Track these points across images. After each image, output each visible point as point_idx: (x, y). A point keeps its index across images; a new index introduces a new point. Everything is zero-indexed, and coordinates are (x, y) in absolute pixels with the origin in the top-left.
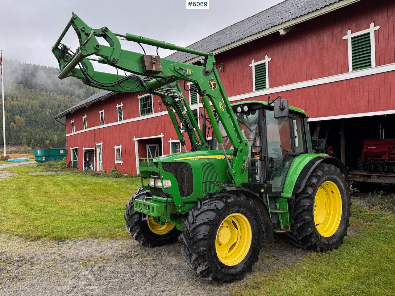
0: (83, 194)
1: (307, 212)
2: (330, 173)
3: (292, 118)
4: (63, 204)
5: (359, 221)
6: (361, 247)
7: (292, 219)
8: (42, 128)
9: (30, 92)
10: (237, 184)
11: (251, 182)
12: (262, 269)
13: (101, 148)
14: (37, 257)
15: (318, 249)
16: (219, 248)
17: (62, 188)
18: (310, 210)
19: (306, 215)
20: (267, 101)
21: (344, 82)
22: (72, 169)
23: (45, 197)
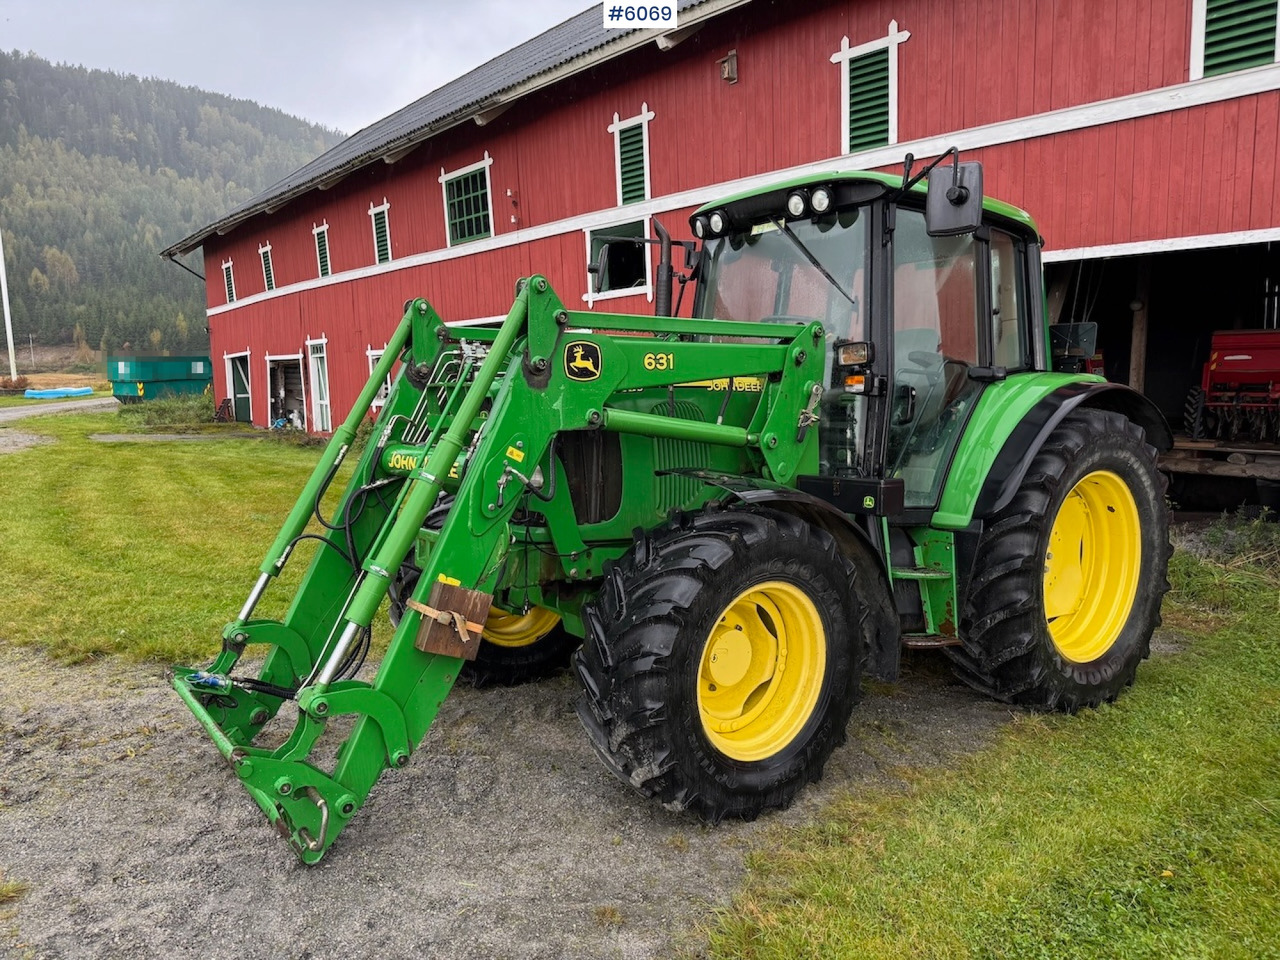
0: (263, 505)
1: (1020, 580)
2: (1109, 442)
3: (987, 242)
4: (192, 540)
5: (1182, 606)
6: (1194, 697)
7: (968, 600)
8: (135, 290)
9: (87, 168)
10: (779, 480)
11: (826, 474)
12: (856, 768)
13: (325, 355)
14: (85, 721)
15: (1052, 701)
16: (711, 698)
17: (193, 485)
18: (1033, 570)
19: (1017, 589)
20: (899, 174)
21: (1168, 119)
22: (231, 424)
23: (136, 514)
